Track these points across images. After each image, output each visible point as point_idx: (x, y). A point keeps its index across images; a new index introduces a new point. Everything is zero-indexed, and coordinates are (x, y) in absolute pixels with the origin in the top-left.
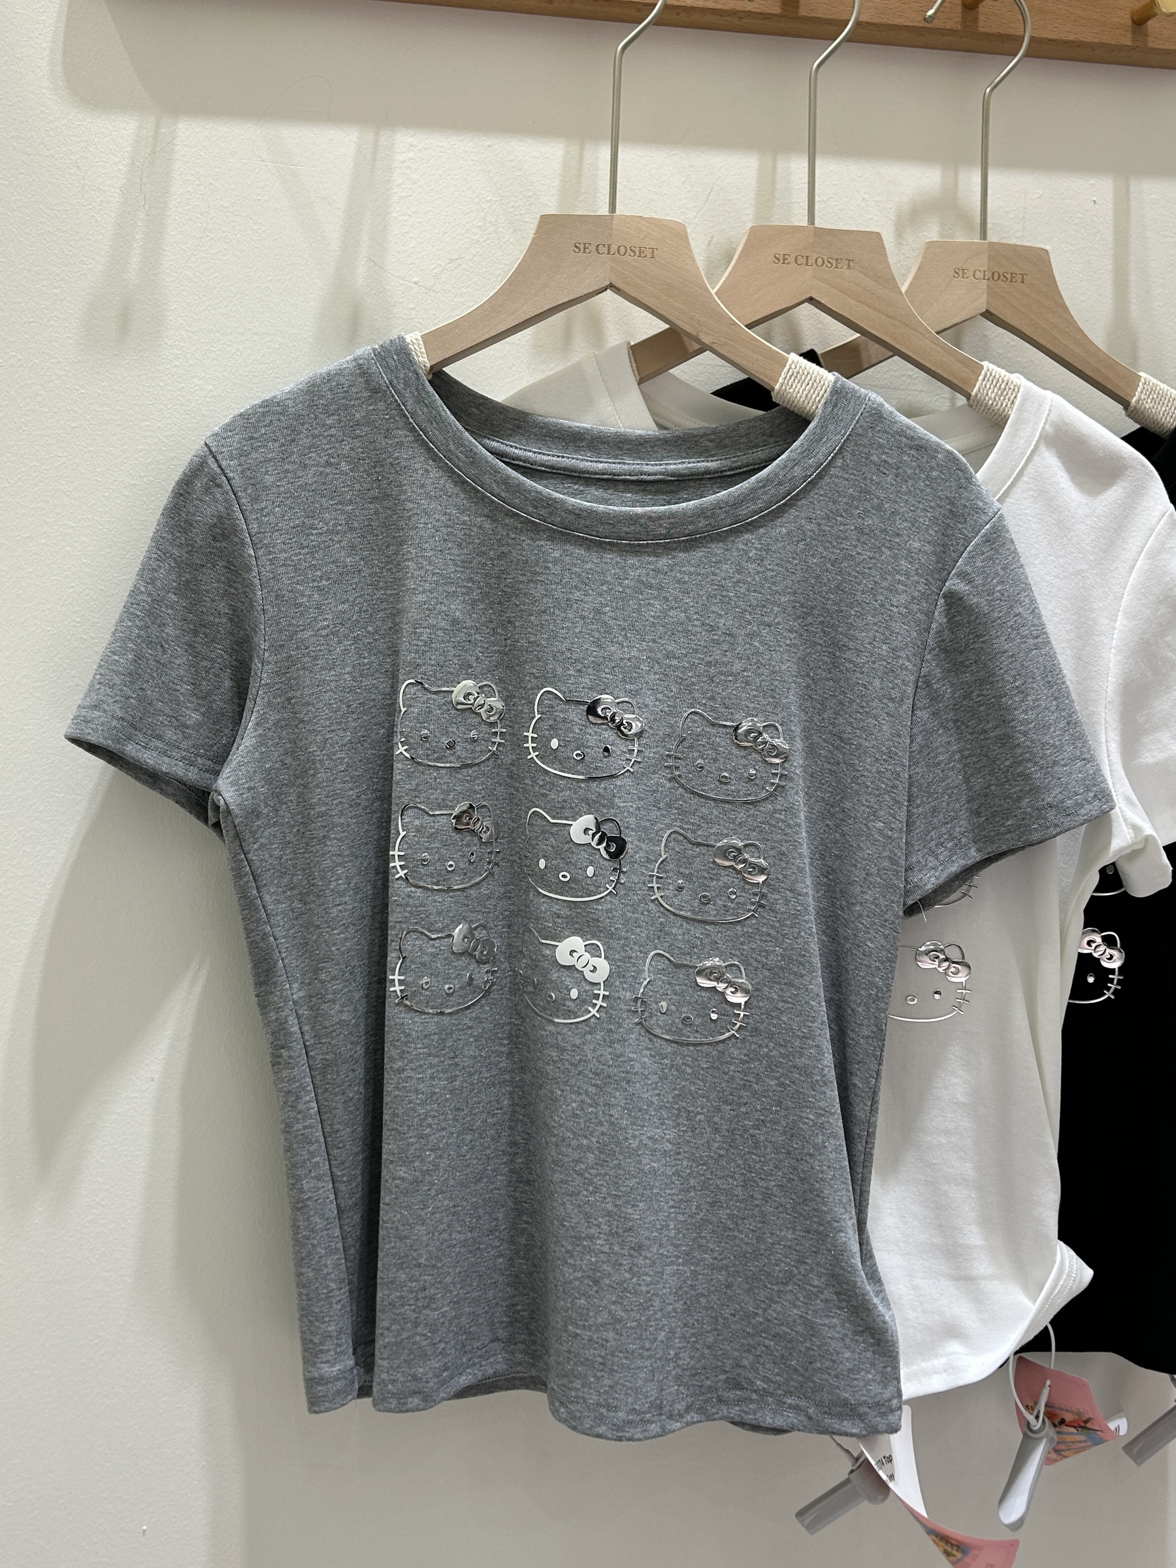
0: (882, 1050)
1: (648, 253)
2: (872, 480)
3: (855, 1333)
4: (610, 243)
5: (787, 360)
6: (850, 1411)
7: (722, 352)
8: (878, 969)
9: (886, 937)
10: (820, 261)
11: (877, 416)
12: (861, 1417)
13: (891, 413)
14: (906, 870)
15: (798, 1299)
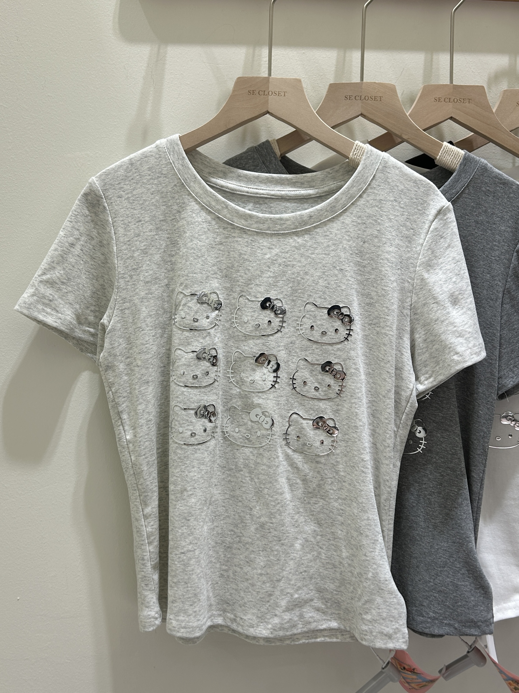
0: (486, 461)
1: (379, 99)
2: (482, 199)
3: (476, 589)
4: (361, 95)
5: (442, 145)
6: (474, 624)
7: (412, 142)
8: (484, 423)
9: (488, 409)
10: (456, 100)
11: (484, 169)
12: (479, 627)
13: (491, 168)
14: (498, 378)
15: (449, 574)
